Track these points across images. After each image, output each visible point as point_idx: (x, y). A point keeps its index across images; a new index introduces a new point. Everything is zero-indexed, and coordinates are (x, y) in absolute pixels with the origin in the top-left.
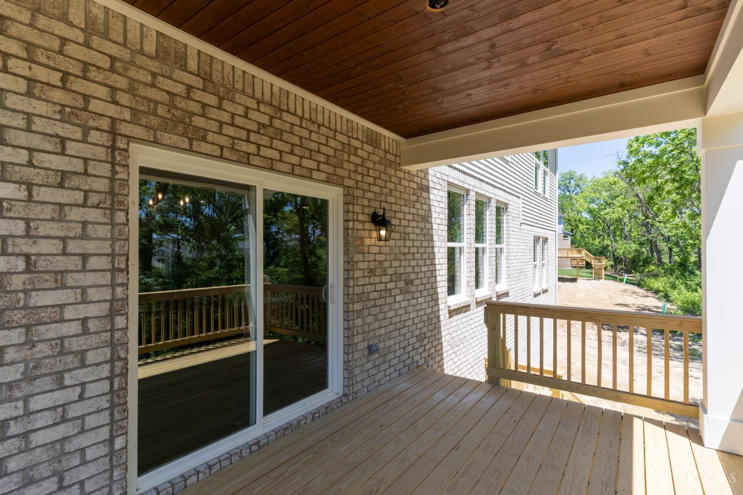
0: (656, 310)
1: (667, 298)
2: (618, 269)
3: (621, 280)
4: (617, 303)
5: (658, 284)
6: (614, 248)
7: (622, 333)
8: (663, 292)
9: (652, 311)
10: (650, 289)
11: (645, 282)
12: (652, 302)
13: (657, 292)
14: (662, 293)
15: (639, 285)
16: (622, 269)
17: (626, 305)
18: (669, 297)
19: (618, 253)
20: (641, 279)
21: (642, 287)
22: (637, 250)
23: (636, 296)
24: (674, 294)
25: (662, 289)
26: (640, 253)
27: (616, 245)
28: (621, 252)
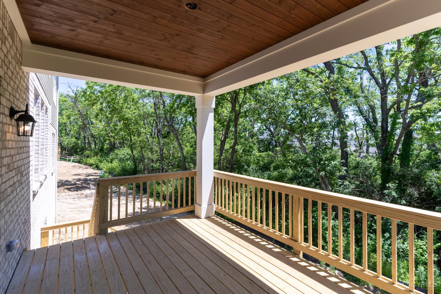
0: (95, 175)
1: (98, 168)
2: (64, 154)
3: (69, 160)
4: (73, 174)
5: (92, 161)
6: (61, 141)
7: (83, 191)
8: (95, 164)
9: (93, 176)
10: (86, 164)
11: (83, 160)
12: (90, 171)
13: (91, 165)
14: (95, 166)
15: (79, 162)
16: (66, 154)
17: (79, 175)
18: (99, 167)
19: (65, 144)
20: (80, 159)
21: (81, 164)
22: (75, 142)
23: (82, 169)
24: (101, 165)
25: (94, 163)
26: (77, 144)
27: (62, 139)
28: (66, 143)
